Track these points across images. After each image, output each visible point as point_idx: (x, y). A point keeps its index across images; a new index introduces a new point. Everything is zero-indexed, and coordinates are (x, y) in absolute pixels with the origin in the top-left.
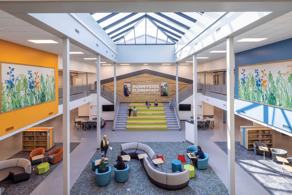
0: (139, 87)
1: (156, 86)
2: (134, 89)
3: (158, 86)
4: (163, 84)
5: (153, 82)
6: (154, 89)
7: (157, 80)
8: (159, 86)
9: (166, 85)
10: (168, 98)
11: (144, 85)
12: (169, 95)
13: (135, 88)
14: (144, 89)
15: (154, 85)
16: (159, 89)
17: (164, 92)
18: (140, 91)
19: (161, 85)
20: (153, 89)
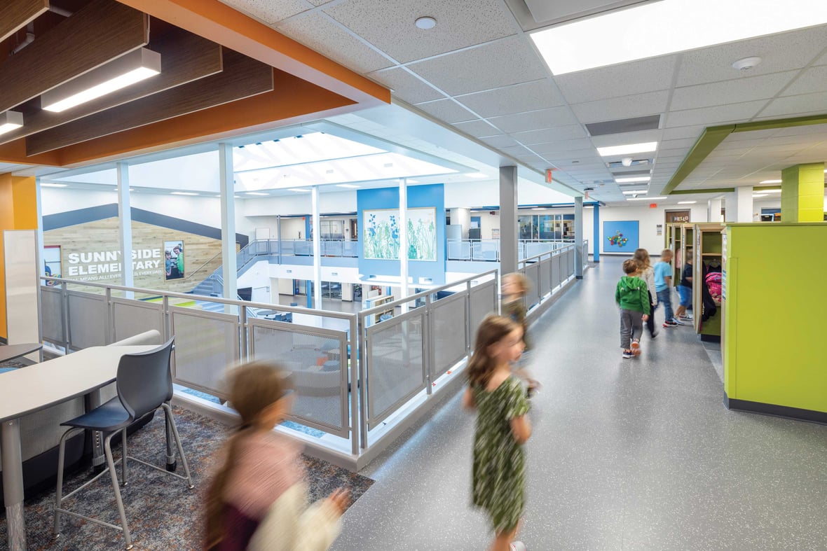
0: (93, 259)
1: (152, 251)
2: (74, 265)
3: (156, 253)
4: (170, 246)
5: (140, 241)
6: (146, 262)
7: (155, 235)
8: (160, 251)
9: (178, 249)
10: (184, 282)
11: (111, 251)
12: (188, 274)
13: (80, 263)
14: (111, 265)
15: (145, 251)
16: (159, 261)
17: (172, 267)
18: (97, 270)
19: (166, 249)
20: (143, 260)
